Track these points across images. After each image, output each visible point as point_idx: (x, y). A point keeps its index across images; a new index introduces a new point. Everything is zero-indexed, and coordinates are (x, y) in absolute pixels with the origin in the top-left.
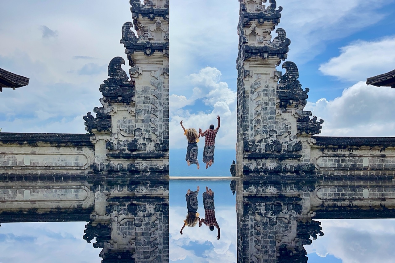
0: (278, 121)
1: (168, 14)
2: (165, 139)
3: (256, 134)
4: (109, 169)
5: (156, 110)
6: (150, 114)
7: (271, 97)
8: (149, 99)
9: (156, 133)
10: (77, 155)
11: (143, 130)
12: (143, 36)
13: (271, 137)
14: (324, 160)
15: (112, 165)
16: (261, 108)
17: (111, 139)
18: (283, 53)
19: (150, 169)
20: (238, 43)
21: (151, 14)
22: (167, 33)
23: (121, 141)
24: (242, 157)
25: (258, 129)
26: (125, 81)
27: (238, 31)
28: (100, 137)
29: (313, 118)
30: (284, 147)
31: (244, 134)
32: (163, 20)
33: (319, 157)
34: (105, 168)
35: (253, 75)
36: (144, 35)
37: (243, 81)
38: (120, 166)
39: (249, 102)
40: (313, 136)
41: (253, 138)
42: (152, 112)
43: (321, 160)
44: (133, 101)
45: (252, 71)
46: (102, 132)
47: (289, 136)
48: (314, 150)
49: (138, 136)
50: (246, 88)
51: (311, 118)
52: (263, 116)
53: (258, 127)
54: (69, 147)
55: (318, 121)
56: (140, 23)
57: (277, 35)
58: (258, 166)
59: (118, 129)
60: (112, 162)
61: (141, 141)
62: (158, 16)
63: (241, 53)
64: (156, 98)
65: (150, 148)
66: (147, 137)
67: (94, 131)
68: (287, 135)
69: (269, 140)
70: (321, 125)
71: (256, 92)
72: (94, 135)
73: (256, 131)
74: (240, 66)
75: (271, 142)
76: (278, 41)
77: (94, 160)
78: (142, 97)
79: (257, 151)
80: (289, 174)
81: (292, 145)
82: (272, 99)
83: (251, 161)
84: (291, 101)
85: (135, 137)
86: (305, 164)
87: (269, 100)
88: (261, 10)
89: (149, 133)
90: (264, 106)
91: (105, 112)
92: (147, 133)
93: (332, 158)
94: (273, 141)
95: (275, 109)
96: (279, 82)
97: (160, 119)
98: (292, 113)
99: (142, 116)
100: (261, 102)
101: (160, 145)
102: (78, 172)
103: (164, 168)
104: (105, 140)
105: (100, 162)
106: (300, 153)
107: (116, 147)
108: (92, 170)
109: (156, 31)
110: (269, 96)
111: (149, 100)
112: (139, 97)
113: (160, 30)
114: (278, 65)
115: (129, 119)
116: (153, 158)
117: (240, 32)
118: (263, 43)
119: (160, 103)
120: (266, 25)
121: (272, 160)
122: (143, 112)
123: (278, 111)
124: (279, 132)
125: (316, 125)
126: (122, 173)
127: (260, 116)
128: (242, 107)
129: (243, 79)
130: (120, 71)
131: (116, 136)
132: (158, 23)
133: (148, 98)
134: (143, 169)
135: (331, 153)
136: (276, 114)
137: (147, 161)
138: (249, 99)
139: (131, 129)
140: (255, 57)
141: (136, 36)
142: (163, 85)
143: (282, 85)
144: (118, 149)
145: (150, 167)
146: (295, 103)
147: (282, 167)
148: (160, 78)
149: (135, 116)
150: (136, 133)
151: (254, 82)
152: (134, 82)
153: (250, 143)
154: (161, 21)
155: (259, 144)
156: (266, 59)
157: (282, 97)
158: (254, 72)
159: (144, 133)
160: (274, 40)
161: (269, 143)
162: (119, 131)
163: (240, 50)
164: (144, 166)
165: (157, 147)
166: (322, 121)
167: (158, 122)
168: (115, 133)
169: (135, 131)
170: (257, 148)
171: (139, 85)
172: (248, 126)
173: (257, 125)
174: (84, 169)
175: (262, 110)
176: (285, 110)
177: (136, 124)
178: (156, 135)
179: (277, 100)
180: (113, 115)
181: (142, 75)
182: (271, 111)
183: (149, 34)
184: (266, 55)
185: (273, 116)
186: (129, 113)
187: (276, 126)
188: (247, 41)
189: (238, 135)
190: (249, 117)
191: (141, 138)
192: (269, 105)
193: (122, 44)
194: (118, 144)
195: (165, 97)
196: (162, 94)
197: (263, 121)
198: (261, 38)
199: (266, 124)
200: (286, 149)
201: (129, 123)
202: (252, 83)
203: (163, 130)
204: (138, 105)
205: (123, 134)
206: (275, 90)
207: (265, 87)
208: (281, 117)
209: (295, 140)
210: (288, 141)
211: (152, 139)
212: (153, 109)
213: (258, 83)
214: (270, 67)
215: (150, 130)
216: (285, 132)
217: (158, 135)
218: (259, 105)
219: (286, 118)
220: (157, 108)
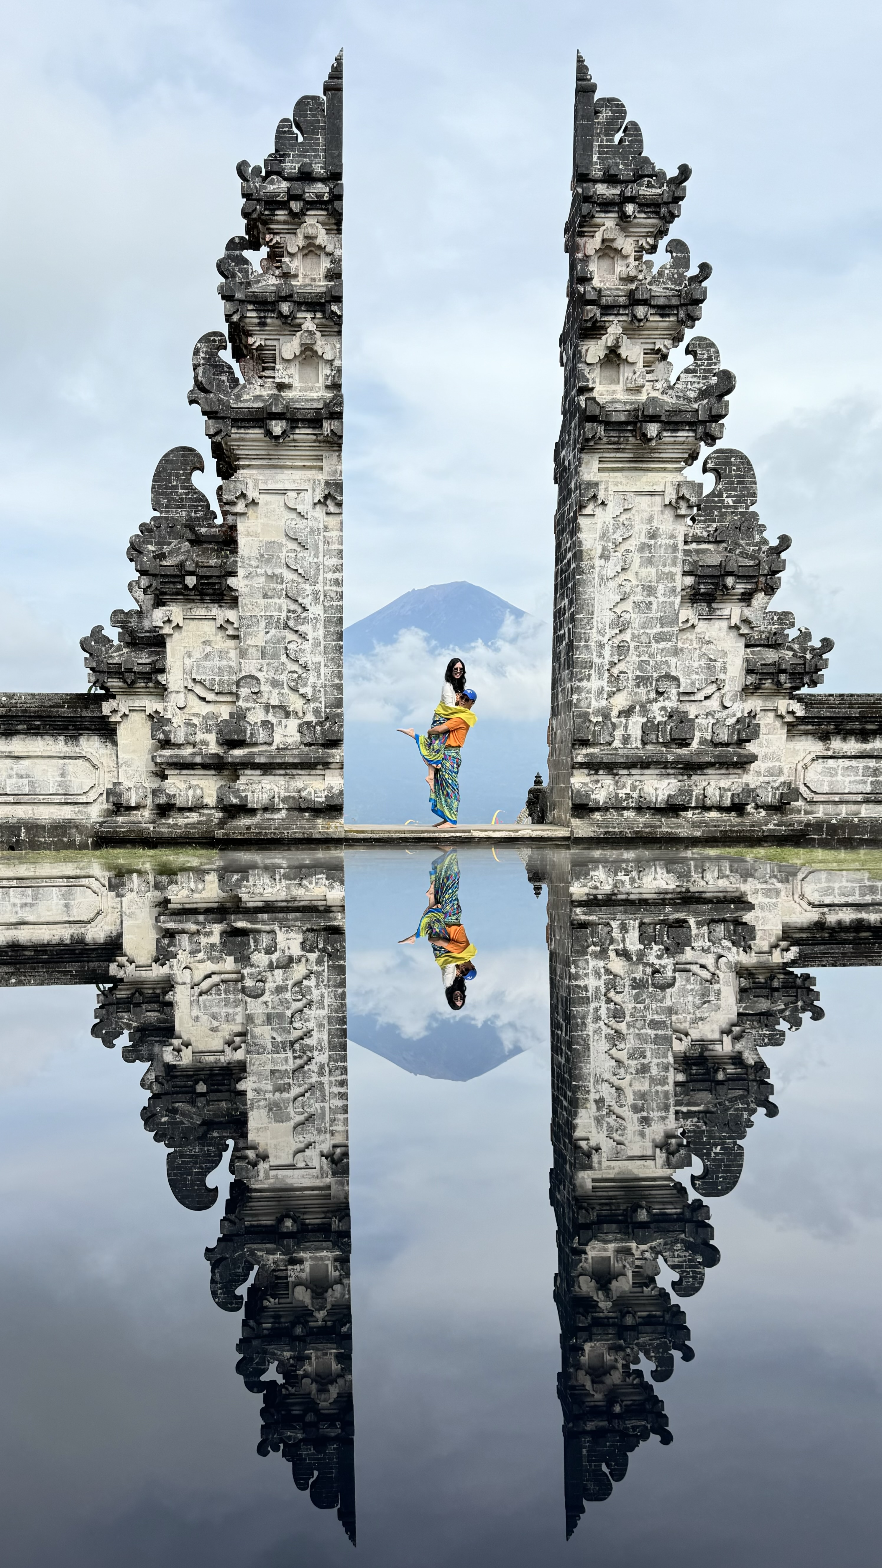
0: (686, 646)
1: (338, 299)
2: (331, 707)
3: (614, 689)
4: (162, 800)
5: (302, 617)
6: (285, 629)
7: (666, 570)
8: (282, 583)
9: (302, 691)
10: (64, 758)
11: (262, 680)
12: (260, 377)
13: (661, 699)
14: (828, 768)
15: (171, 791)
16: (631, 604)
17: (166, 710)
18: (705, 422)
19: (285, 801)
20: (562, 394)
21: (286, 302)
22: (336, 363)
23: (197, 715)
24: (567, 760)
25: (621, 672)
26: (204, 526)
27: (561, 354)
28: (131, 703)
29: (799, 633)
30: (701, 730)
32: (324, 321)
33: (814, 760)
34: (150, 796)
35: (610, 498)
36: (262, 373)
37: (575, 518)
38: (195, 791)
39: (594, 586)
40: (798, 692)
41: (604, 703)
42: (291, 623)
43: (820, 770)
44: (231, 589)
45: (606, 483)
46: (139, 688)
47: (717, 694)
48: (798, 739)
49: (247, 699)
50: (584, 542)
51: (792, 633)
52: (636, 633)
53: (622, 666)
54: (37, 734)
55: (815, 643)
56: (247, 335)
57: (689, 361)
58: (619, 791)
59: (186, 679)
60: (170, 780)
61: (256, 716)
62: (307, 311)
63: (573, 425)
64: (300, 580)
65: (285, 736)
66: (276, 703)
67: (114, 683)
68: (712, 692)
69: (655, 707)
70: (824, 657)
71: (619, 554)
72: (114, 697)
73: (615, 680)
74: (566, 469)
75: (663, 713)
76: (694, 379)
77: (116, 773)
78: (258, 575)
79: (617, 744)
80: (714, 815)
81: (728, 724)
82: (667, 574)
83: (596, 774)
84: (730, 581)
85: (241, 703)
87: (660, 579)
88: (641, 277)
89: (283, 691)
90: (641, 598)
91: (146, 624)
92: (277, 691)
93: (854, 763)
94: (669, 710)
95: (677, 607)
96: (693, 519)
97: (316, 645)
98: (730, 619)
100: (632, 587)
101: (315, 727)
102: (66, 813)
103: (326, 797)
104: (147, 713)
105: (134, 780)
106: (753, 748)
107: (180, 736)
108: (111, 807)
109: (300, 359)
110: (657, 567)
111: (279, 587)
112: (249, 576)
113: (312, 357)
114: (690, 462)
115: (218, 646)
116: (295, 766)
117: (567, 354)
118: (644, 390)
119: (315, 593)
120: (656, 329)
121: (663, 770)
122: (263, 624)
123: (687, 613)
124: (689, 681)
125: (808, 656)
126: (201, 815)
127: (629, 631)
128: (571, 602)
129: (575, 513)
130: (188, 493)
131: (180, 700)
132: (308, 331)
133: (278, 578)
134: (264, 802)
135: (852, 746)
136: (681, 625)
137: (277, 778)
138: (596, 575)
139: (226, 678)
140: (618, 437)
141: (236, 376)
142: (324, 537)
143: (699, 530)
144: (187, 742)
145: (286, 795)
146: (740, 588)
147: (694, 794)
148: (315, 515)
149: (236, 637)
150: (242, 689)
151: (612, 522)
152: (233, 528)
153: (594, 720)
154: (317, 326)
155: (623, 720)
156: (653, 443)
157: (701, 566)
158: (612, 488)
159: (265, 688)
160: (678, 379)
161: (654, 718)
162: (190, 685)
163: (568, 416)
164: (266, 793)
165: (306, 732)
166: (827, 644)
167: (308, 655)
168: (178, 692)
169: (238, 684)
170: (619, 733)
171: (251, 538)
172: (589, 665)
173: (619, 660)
174: (87, 803)
175: (637, 610)
176: (710, 611)
177: (240, 663)
178: (302, 694)
179: (684, 578)
180: (172, 635)
181: (258, 503)
182: (662, 614)
183: (278, 370)
184: (652, 429)
185: (669, 629)
186: (221, 627)
187: (679, 663)
188: (591, 382)
189: (557, 692)
190: (595, 635)
191: (258, 705)
192: (659, 595)
193: (194, 405)
194: (188, 724)
195: (331, 576)
196: (321, 567)
197: (637, 648)
198: (638, 373)
199: (647, 655)
200: (709, 734)
201: (221, 658)
202: (604, 523)
203: (325, 680)
204: (246, 601)
205: (202, 694)
206: (677, 544)
207: (645, 537)
208: (697, 633)
209: (737, 708)
210: (714, 711)
211: (291, 709)
212: (292, 616)
213: (624, 525)
214: (664, 469)
215: (285, 680)
216: (707, 682)
217: (309, 696)
218: (625, 597)
219: (709, 638)
220: (305, 610)
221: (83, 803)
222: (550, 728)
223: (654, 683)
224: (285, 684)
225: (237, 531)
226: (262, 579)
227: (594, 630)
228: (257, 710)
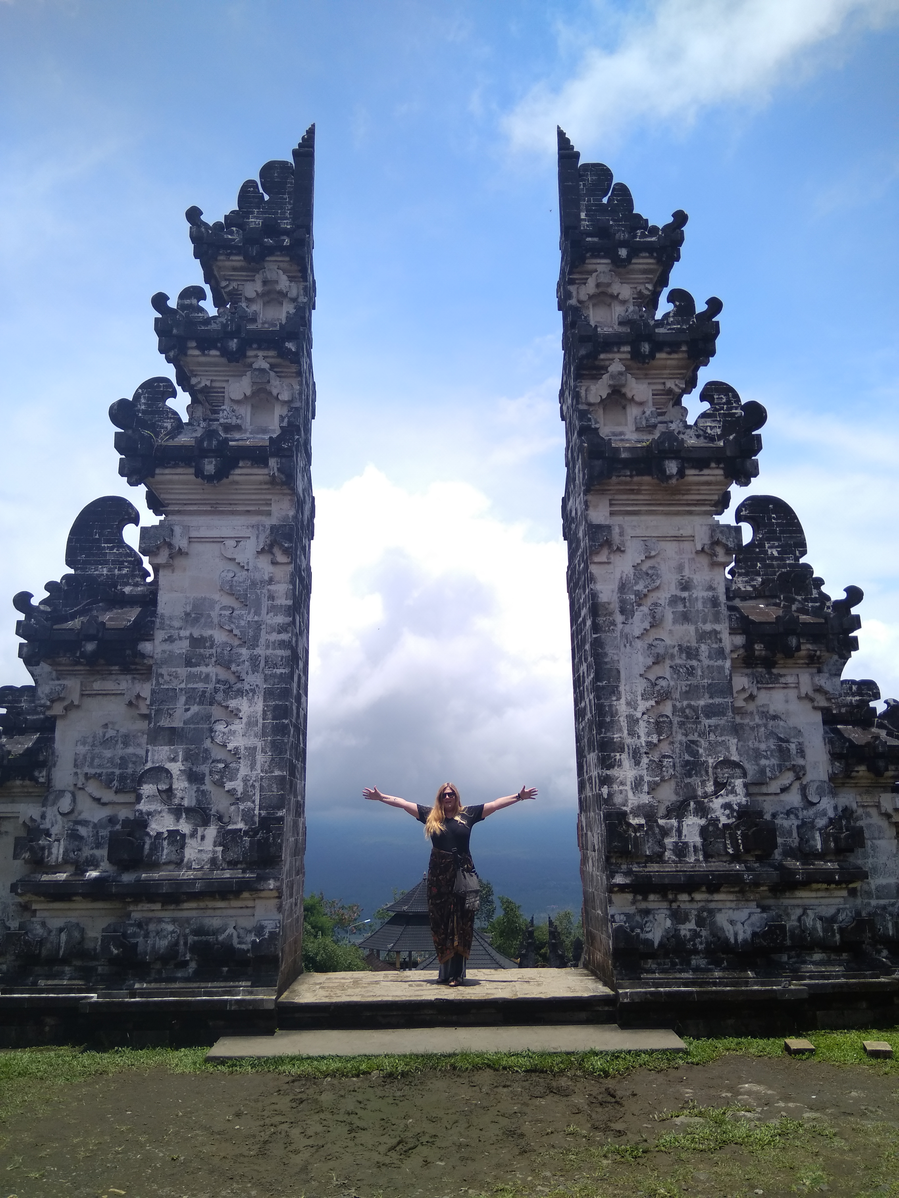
0: (746, 721)
2: (268, 808)
3: (658, 779)
5: (234, 689)
6: (211, 704)
7: (708, 627)
8: (211, 647)
9: (229, 786)
11: (175, 773)
13: (723, 792)
15: (38, 933)
16: (668, 669)
17: (43, 816)
18: (739, 459)
19: (195, 948)
23: (84, 823)
25: (664, 756)
29: (887, 706)
30: (783, 835)
31: (605, 781)
32: (280, 361)
35: (628, 544)
37: (586, 567)
38: (71, 934)
39: (616, 647)
41: (645, 799)
42: (219, 697)
44: (143, 655)
45: (621, 527)
46: (13, 787)
47: (797, 785)
49: (150, 800)
50: (601, 595)
51: (879, 706)
52: (679, 705)
53: (665, 748)
57: (706, 406)
58: (680, 927)
59: (77, 773)
60: (38, 917)
61: (161, 823)
62: (259, 349)
64: (237, 642)
65: (199, 851)
66: (192, 804)
68: (789, 782)
69: (717, 803)
71: (645, 609)
73: (657, 766)
75: (727, 812)
76: (714, 424)
78: (180, 638)
79: (669, 856)
81: (818, 826)
82: (710, 633)
83: (645, 900)
84: (792, 641)
85: (140, 807)
86: (887, 907)
87: (702, 637)
89: (203, 787)
90: (678, 661)
92: (195, 787)
94: (736, 807)
95: (727, 672)
96: (732, 571)
97: (252, 724)
98: (798, 687)
99: (176, 717)
100: (666, 648)
101: (241, 838)
103: (254, 942)
104: (20, 821)
106: (859, 860)
107: (58, 852)
109: (252, 400)
110: (696, 623)
111: (208, 652)
112: (170, 639)
113: (266, 399)
115: (124, 728)
118: (656, 430)
119: (254, 660)
120: (665, 368)
121: (739, 895)
122: (183, 699)
123: (740, 681)
124: (756, 768)
127: (669, 703)
128: (589, 668)
129: (586, 562)
131: (65, 802)
132: (259, 370)
133: (206, 642)
134: (162, 951)
136: (735, 695)
137: (183, 914)
138: (617, 634)
139: (128, 771)
140: (630, 476)
141: (179, 417)
142: (269, 590)
143: (742, 584)
144: (66, 862)
146: (806, 649)
147: (788, 927)
148: (260, 565)
149: (148, 717)
150: (146, 786)
151: (632, 571)
152: (161, 583)
153: (633, 822)
154: (271, 366)
155: (674, 822)
156: (672, 482)
157: (751, 623)
158: (630, 532)
159: (180, 785)
160: (697, 422)
161: (717, 819)
162: (81, 781)
164: (166, 937)
165: (230, 845)
167: (240, 739)
168: (63, 792)
169: (143, 778)
170: (669, 841)
171: (175, 594)
172: (619, 746)
173: (659, 741)
175: (675, 676)
176: (770, 678)
177: (147, 751)
178: (228, 791)
179: (733, 637)
180: (65, 716)
181: (187, 554)
182: (710, 681)
183: (226, 411)
184: (671, 467)
185: (720, 700)
186: (129, 705)
188: (594, 422)
190: (624, 707)
191: (165, 809)
192: (702, 658)
194: (72, 836)
195: (275, 637)
197: (681, 724)
198: (648, 414)
199: (696, 734)
200: (794, 841)
201: (126, 744)
202: (622, 572)
203: (262, 771)
204: (164, 671)
205: (97, 794)
206: (718, 597)
207: (676, 588)
208: (757, 707)
209: (827, 804)
210: (797, 809)
211: (213, 812)
212: (222, 687)
213: (647, 574)
214: (690, 513)
215: (207, 772)
216: (781, 768)
217: (239, 793)
218: (658, 660)
219: (775, 711)
220: (240, 679)
222: (580, 829)
224: (207, 779)
226: (186, 643)
228: (164, 814)
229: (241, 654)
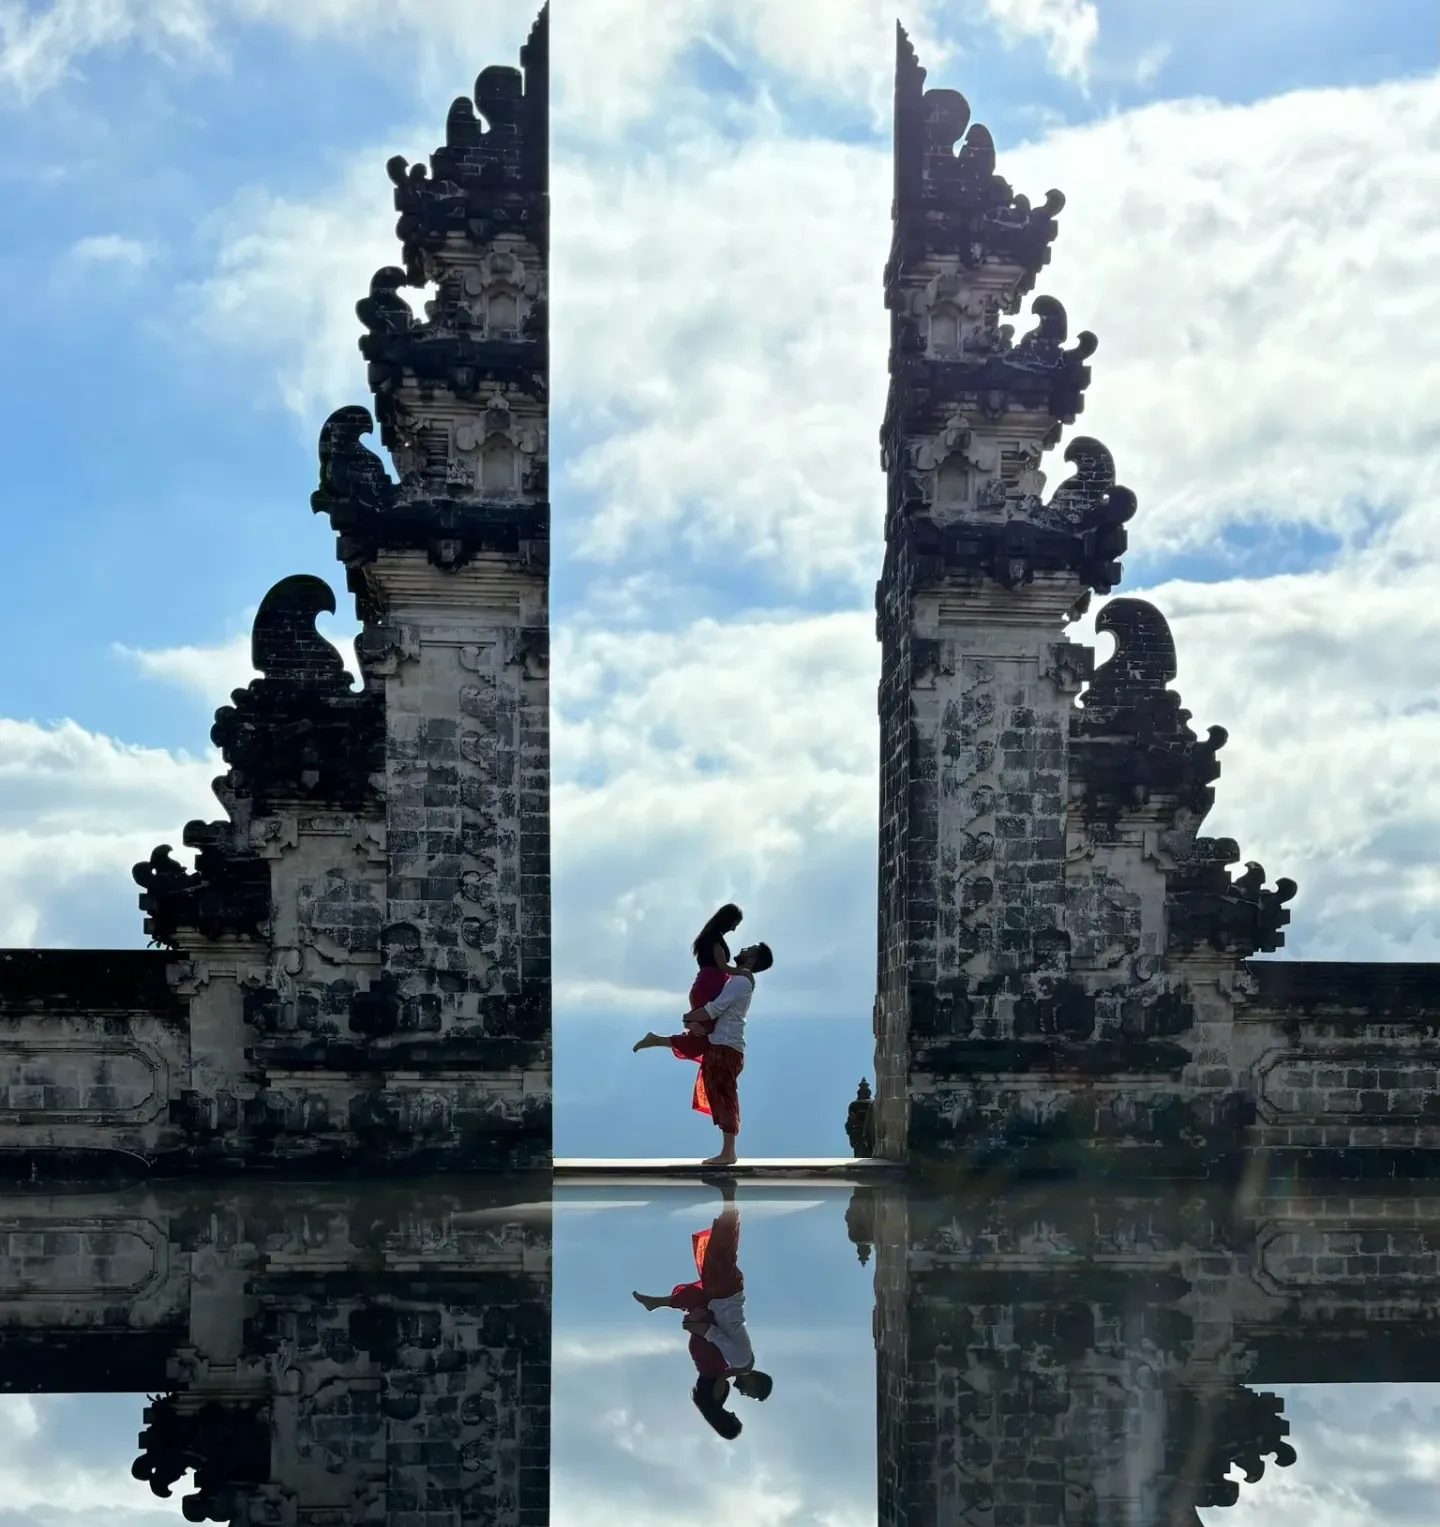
0: (1079, 886)
1: (543, 366)
2: (531, 974)
3: (970, 951)
4: (261, 1119)
5: (486, 835)
6: (459, 852)
7: (1045, 772)
8: (455, 782)
9: (486, 948)
10: (104, 1051)
11: (423, 931)
12: (424, 475)
13: (1043, 966)
14: (1296, 1074)
15: (277, 1104)
16: (994, 822)
17: (268, 976)
18: (1099, 558)
19: (459, 1119)
20: (886, 509)
21: (461, 366)
22: (539, 458)
23: (318, 985)
24: (899, 1059)
25: (980, 925)
26: (334, 695)
27: (883, 453)
28: (213, 966)
29: (1245, 871)
30: (1104, 1015)
31: (913, 951)
32: (521, 395)
33: (1276, 1063)
34: (241, 1114)
35: (959, 665)
36: (428, 470)
37: (905, 694)
38: (313, 1108)
39: (936, 796)
40: (1248, 958)
41: (955, 972)
42: (469, 844)
43: (1285, 1077)
44: (374, 791)
45: (951, 642)
46: (227, 942)
47: (1128, 960)
48: (1250, 1028)
49: (398, 961)
50: (921, 730)
51: (1237, 871)
52: (1002, 866)
53: (981, 915)
55: (1270, 885)
56: (406, 412)
57: (1071, 470)
58: (982, 1107)
59: (302, 928)
60: (274, 1087)
61: (413, 987)
62: (495, 380)
63: (900, 557)
64: (485, 777)
65: (458, 1019)
66: (446, 967)
67: (187, 935)
68: (1120, 956)
69: (1034, 978)
70: (1285, 906)
71: (973, 748)
72: (185, 956)
73: (973, 939)
74: (893, 620)
75: (1045, 987)
76: (1078, 498)
77: (187, 1075)
78: (417, 770)
79: (976, 1034)
80: (1129, 1143)
81: (1145, 1005)
82: (1046, 780)
83: (946, 1080)
84: (1140, 791)
85: (388, 967)
86: (1209, 1096)
87: (1037, 783)
88: (996, 347)
89: (456, 949)
90: (1007, 814)
91: (241, 843)
92: (446, 948)
93: (1335, 1067)
94: (1055, 983)
95: (1062, 828)
96: (1083, 698)
97: (509, 878)
98: (1142, 847)
99: (417, 867)
100: (993, 797)
101: (505, 1006)
102: (105, 1139)
103: (524, 1114)
104: (239, 982)
105: (215, 1087)
106: (1184, 1042)
107: (293, 1014)
108: (176, 1129)
109: (485, 449)
110: (1031, 768)
111: (451, 788)
112: (403, 771)
113: (504, 447)
114: (1076, 614)
115: (354, 876)
116: (477, 1066)
117: (892, 454)
118: (1004, 511)
119: (507, 800)
120: (1020, 423)
121: (1049, 1076)
122: (424, 846)
123: (1074, 839)
124: (1083, 940)
125: (1260, 906)
126: (323, 1141)
127: (992, 864)
128: (902, 819)
129: (906, 685)
130: (309, 646)
131: (292, 961)
132: (496, 410)
133: (448, 776)
134: (425, 1121)
135: (1331, 1040)
136: (1068, 855)
137: (446, 1085)
138: (939, 778)
139: (365, 927)
140: (967, 576)
141: (387, 472)
142: (522, 714)
143: (1095, 715)
144: (302, 1025)
145: (460, 1110)
146: (1156, 801)
147: (1097, 1111)
148: (507, 681)
149: (384, 865)
150: (391, 946)
151: (962, 700)
152: (380, 698)
153: (940, 997)
154: (511, 401)
155: (986, 999)
156: (1019, 586)
157: (1095, 768)
158: (960, 651)
159: (428, 945)
160: (1055, 497)
161: (1034, 995)
162: (308, 936)
163: (894, 542)
164: (429, 1107)
165: (492, 1013)
166: (1287, 888)
167: (495, 894)
168: (288, 949)
169: (387, 935)
170: (979, 1018)
171: (405, 714)
172: (932, 913)
173: (977, 907)
174: (140, 1124)
175: (1002, 832)
176: (1112, 834)
177: (388, 905)
178: (487, 953)
179: (1073, 785)
180: (281, 859)
181: (418, 662)
182: (1041, 839)
183: (451, 466)
184: (1018, 568)
185: (1051, 861)
186: (358, 848)
187: (1067, 914)
188: (924, 497)
189: (886, 954)
190: (939, 867)
191: (416, 971)
192: (1035, 811)
193: (322, 514)
194: (305, 999)
195: (530, 773)
196: (516, 759)
197: (1003, 889)
198: (994, 486)
199: (1019, 900)
200: (1117, 1021)
201: (358, 897)
202: (950, 701)
203: (523, 932)
204: (399, 810)
205: (328, 953)
206: (1060, 735)
207: (1012, 724)
208: (1094, 868)
209: (1157, 980)
210: (1125, 986)
211: (469, 977)
212: (471, 832)
213: (979, 704)
214: (1036, 625)
215: (459, 932)
216: (1111, 940)
217: (498, 957)
218: (983, 810)
219: (1113, 874)
220: (492, 824)
221: (132, 1124)
222: (877, 1010)
223: (1031, 942)
224: (460, 940)
225: (384, 702)
226: (424, 776)
227: (938, 861)
228: (415, 977)
229: (492, 793)
